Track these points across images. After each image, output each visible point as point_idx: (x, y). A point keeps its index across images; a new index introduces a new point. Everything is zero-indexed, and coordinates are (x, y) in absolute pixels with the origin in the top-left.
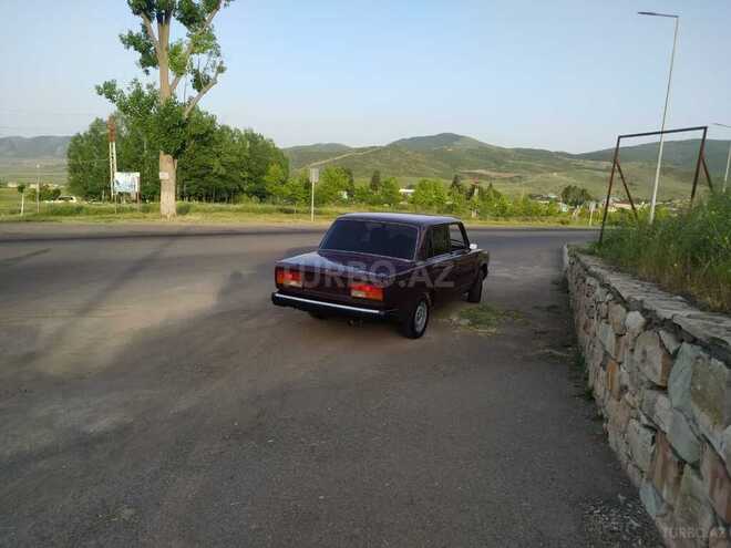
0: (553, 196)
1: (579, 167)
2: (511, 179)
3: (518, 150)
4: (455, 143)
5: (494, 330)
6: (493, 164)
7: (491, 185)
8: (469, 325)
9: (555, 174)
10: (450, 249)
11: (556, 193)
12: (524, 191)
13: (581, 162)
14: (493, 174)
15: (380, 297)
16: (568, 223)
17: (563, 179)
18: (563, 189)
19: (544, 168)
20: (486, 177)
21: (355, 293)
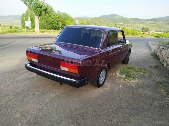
0: (139, 30)
1: (146, 23)
2: (129, 26)
3: (131, 18)
4: (116, 17)
5: (137, 81)
6: (124, 22)
7: (124, 27)
8: (125, 78)
9: (140, 24)
10: (118, 42)
11: (140, 29)
12: (132, 29)
13: (147, 21)
14: (125, 24)
15: (76, 71)
16: (143, 36)
17: (142, 26)
18: (142, 28)
19: (137, 23)
20: (123, 25)
21: (63, 68)
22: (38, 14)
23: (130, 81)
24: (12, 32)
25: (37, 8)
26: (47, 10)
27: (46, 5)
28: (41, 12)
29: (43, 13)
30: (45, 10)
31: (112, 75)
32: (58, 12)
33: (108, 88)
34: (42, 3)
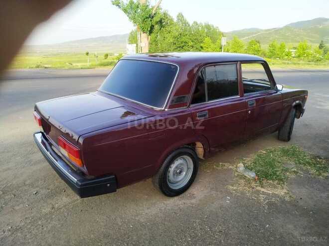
10: (240, 91)
22: (147, 30)
23: (263, 190)
24: (105, 66)
25: (144, 19)
26: (163, 21)
27: (161, 11)
28: (153, 26)
29: (157, 27)
30: (160, 21)
31: (225, 168)
32: (195, 23)
33: (193, 201)
34: (154, 9)
